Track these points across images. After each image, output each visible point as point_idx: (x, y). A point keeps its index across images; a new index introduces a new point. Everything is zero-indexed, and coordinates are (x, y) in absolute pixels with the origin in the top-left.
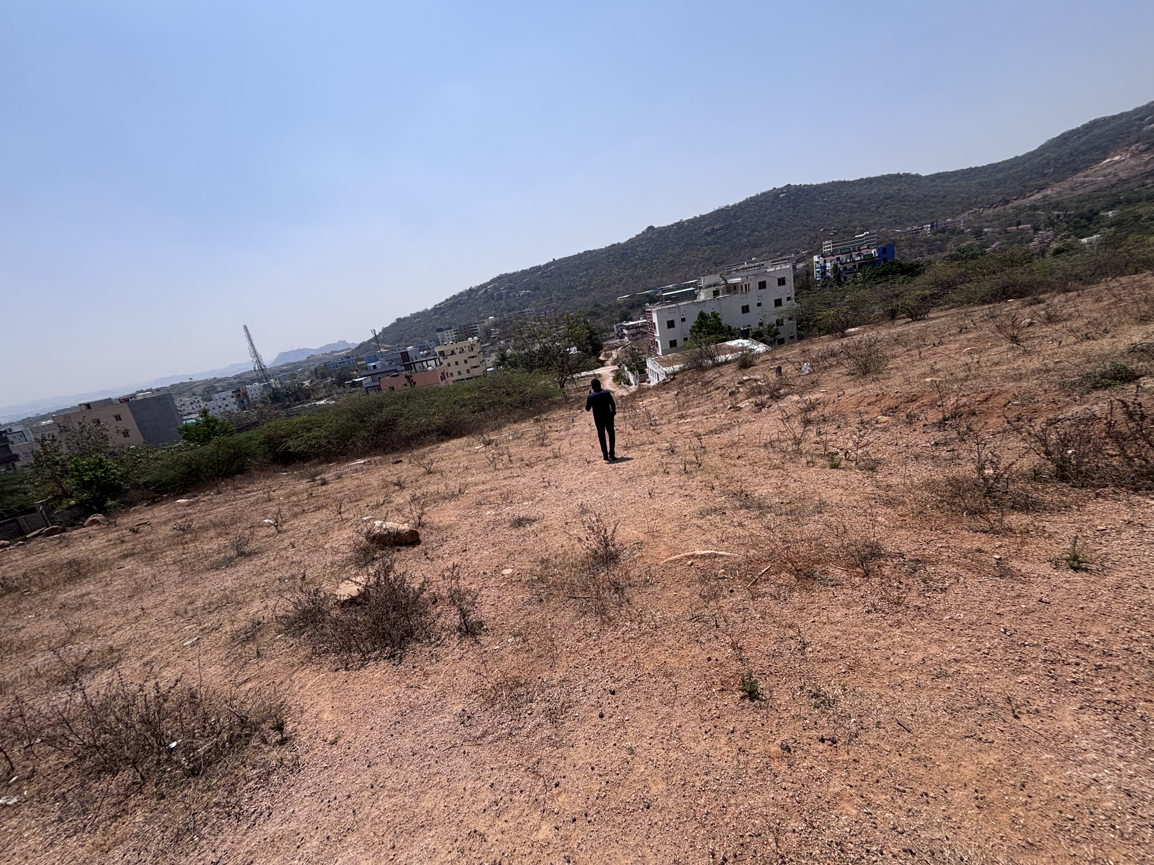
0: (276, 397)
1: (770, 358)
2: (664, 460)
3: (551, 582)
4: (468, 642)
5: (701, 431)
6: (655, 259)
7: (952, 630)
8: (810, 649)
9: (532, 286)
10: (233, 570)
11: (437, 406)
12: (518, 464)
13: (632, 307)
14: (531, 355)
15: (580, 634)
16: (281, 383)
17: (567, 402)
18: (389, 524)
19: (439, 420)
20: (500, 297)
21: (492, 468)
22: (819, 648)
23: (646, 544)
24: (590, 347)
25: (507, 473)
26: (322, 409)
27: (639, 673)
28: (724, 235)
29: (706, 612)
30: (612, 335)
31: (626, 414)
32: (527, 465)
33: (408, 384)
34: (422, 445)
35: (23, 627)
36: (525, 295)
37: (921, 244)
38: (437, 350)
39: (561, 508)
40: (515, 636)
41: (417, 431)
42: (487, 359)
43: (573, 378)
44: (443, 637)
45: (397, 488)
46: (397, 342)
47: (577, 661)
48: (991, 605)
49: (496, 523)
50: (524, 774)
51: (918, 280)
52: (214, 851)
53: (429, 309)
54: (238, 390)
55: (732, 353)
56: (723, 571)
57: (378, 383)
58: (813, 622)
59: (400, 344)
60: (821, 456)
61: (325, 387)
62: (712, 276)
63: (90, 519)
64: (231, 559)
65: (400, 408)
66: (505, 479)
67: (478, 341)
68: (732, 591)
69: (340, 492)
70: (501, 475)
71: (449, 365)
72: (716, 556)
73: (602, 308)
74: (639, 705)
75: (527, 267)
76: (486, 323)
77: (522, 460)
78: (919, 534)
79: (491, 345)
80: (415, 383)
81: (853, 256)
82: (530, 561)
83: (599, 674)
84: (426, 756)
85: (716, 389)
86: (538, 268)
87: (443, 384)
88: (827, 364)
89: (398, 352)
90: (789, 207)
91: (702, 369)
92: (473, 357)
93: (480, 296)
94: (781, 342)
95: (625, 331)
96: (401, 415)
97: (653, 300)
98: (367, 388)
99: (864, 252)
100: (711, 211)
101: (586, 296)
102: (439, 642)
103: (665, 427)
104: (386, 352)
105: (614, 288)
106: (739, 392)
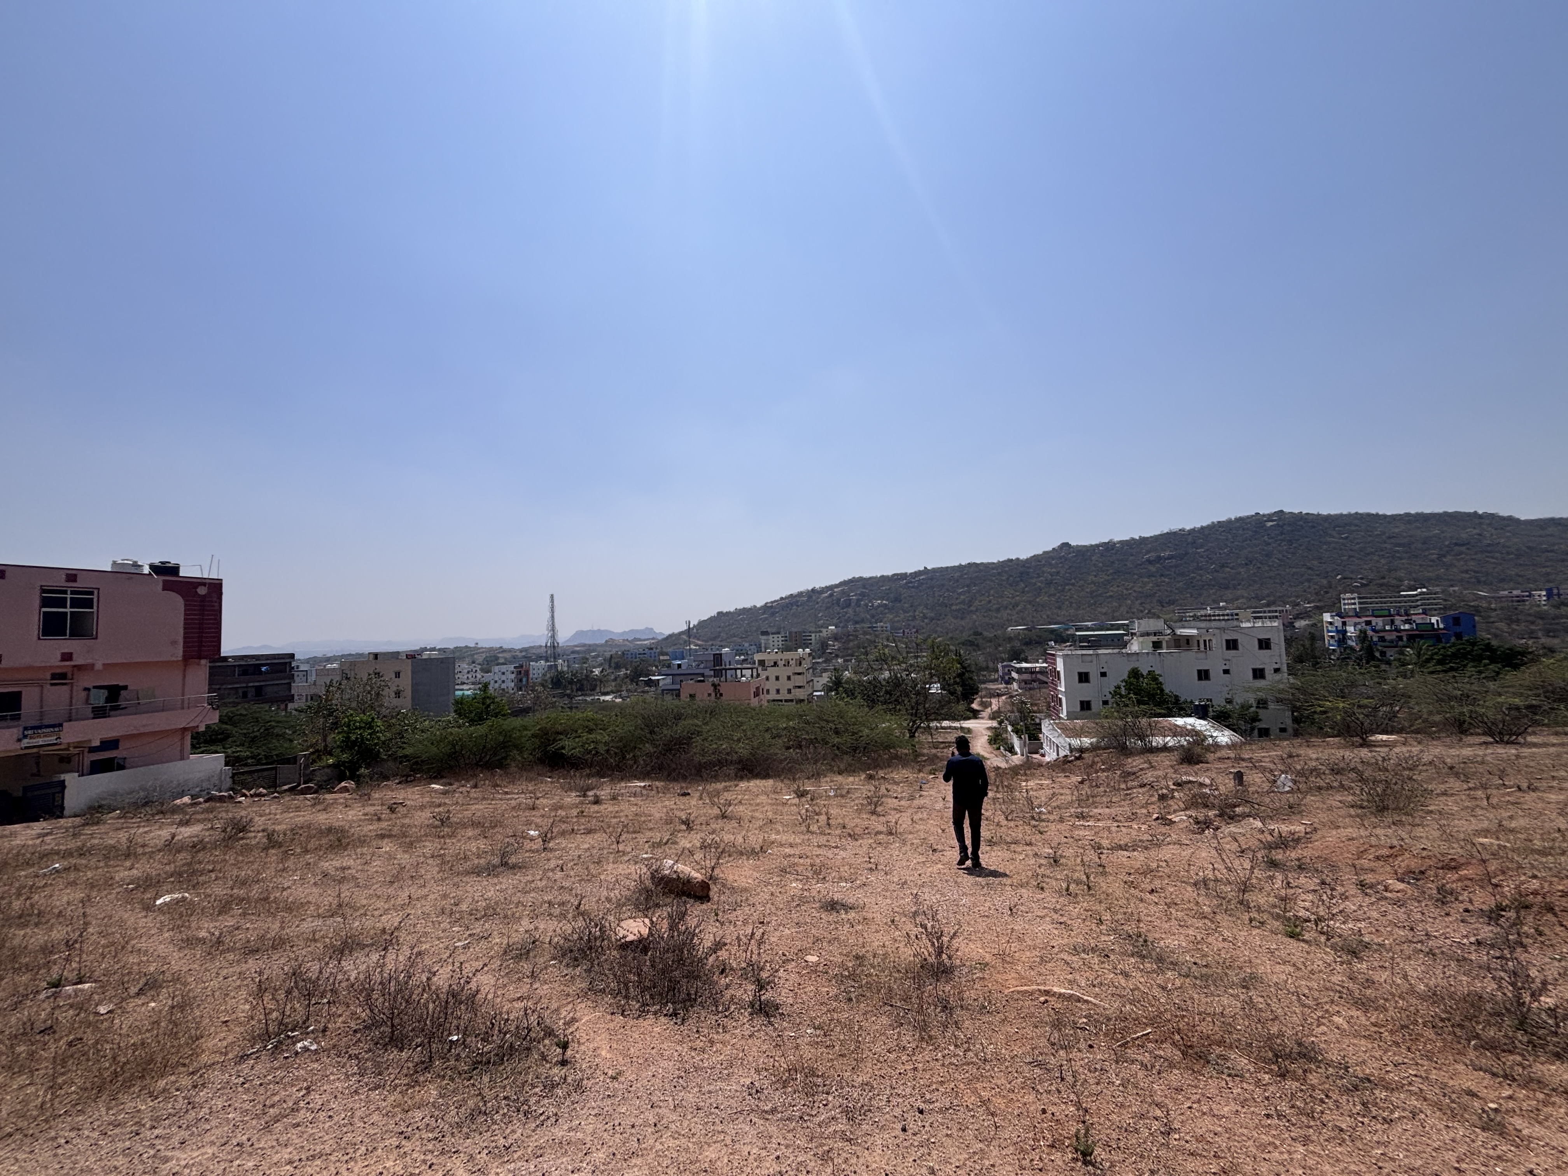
0: (558, 681)
1: (1232, 755)
2: (1040, 871)
3: (864, 982)
4: (759, 1021)
5: (1105, 843)
6: (1068, 584)
7: (1380, 1168)
8: (1177, 1136)
9: (892, 596)
10: (496, 880)
11: (744, 731)
12: (838, 832)
13: (1029, 643)
14: (875, 684)
15: (892, 1044)
16: (568, 666)
17: (915, 760)
18: (680, 867)
19: (743, 750)
20: (848, 604)
21: (804, 828)
22: (1188, 1138)
23: (992, 967)
24: (959, 689)
25: (823, 840)
26: (606, 706)
27: (955, 1102)
28: (1176, 566)
29: (1053, 1061)
30: (994, 676)
31: (998, 796)
32: (850, 835)
33: (713, 695)
34: (716, 778)
35: (289, 887)
36: (879, 606)
37: (1530, 618)
38: (757, 657)
39: (889, 901)
40: (815, 1028)
41: (713, 758)
42: (816, 679)
43: (928, 726)
44: (732, 1010)
45: (684, 827)
46: (711, 640)
47: (884, 1071)
48: (1450, 1157)
49: (803, 901)
50: (812, 1158)
51: (1510, 677)
52: (505, 1138)
53: (758, 606)
54: (521, 666)
55: (1175, 736)
56: (1085, 1020)
57: (678, 687)
58: (1190, 1108)
59: (714, 643)
60: (1277, 917)
61: (615, 680)
62: (1152, 621)
63: (343, 784)
64: (495, 867)
65: (700, 723)
66: (819, 846)
67: (810, 654)
68: (1091, 1046)
69: (615, 817)
70: (815, 840)
71: (767, 678)
72: (1079, 1000)
73: (984, 638)
74: (949, 1132)
75: (889, 572)
76: (824, 633)
77: (844, 827)
78: (1386, 1051)
79: (825, 662)
80: (721, 695)
81: (1397, 623)
82: (841, 954)
83: (908, 1091)
84: (711, 1114)
85: (1141, 786)
86: (903, 576)
87: (754, 702)
88: (1322, 784)
89: (709, 651)
90: (1282, 540)
91: (1124, 751)
92: (799, 674)
93: (823, 600)
94: (1264, 733)
95: (1015, 675)
96: (699, 733)
97: (1061, 639)
98: (663, 690)
99: (1418, 619)
100: (1157, 533)
101: (962, 619)
102: (727, 1014)
103: (1053, 826)
104: (696, 651)
105: (1004, 614)
106: (1173, 797)
